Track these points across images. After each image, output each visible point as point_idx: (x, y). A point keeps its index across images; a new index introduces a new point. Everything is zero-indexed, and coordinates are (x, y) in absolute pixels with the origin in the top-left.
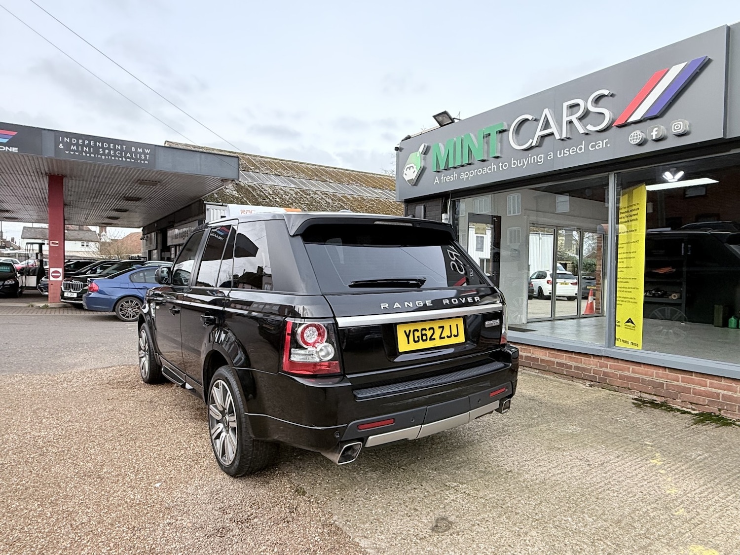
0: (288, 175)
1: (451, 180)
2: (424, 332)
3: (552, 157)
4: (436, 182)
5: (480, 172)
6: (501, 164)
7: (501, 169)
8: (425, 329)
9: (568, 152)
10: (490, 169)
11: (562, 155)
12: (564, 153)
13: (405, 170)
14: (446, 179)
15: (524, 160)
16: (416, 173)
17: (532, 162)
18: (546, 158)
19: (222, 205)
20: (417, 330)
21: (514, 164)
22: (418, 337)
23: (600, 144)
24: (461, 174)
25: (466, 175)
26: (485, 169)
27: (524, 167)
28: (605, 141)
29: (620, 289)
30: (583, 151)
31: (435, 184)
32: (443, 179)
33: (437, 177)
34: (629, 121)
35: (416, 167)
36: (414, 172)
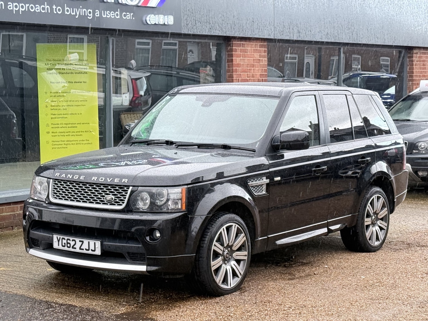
3: (98, 15)
5: (32, 8)
9: (109, 15)
10: (43, 9)
11: (105, 16)
15: (76, 9)
21: (68, 11)
23: (129, 16)
24: (9, 3)
25: (16, 6)
26: (38, 7)
27: (77, 17)
28: (132, 14)
29: (62, 134)
30: (119, 17)
34: (148, 5)
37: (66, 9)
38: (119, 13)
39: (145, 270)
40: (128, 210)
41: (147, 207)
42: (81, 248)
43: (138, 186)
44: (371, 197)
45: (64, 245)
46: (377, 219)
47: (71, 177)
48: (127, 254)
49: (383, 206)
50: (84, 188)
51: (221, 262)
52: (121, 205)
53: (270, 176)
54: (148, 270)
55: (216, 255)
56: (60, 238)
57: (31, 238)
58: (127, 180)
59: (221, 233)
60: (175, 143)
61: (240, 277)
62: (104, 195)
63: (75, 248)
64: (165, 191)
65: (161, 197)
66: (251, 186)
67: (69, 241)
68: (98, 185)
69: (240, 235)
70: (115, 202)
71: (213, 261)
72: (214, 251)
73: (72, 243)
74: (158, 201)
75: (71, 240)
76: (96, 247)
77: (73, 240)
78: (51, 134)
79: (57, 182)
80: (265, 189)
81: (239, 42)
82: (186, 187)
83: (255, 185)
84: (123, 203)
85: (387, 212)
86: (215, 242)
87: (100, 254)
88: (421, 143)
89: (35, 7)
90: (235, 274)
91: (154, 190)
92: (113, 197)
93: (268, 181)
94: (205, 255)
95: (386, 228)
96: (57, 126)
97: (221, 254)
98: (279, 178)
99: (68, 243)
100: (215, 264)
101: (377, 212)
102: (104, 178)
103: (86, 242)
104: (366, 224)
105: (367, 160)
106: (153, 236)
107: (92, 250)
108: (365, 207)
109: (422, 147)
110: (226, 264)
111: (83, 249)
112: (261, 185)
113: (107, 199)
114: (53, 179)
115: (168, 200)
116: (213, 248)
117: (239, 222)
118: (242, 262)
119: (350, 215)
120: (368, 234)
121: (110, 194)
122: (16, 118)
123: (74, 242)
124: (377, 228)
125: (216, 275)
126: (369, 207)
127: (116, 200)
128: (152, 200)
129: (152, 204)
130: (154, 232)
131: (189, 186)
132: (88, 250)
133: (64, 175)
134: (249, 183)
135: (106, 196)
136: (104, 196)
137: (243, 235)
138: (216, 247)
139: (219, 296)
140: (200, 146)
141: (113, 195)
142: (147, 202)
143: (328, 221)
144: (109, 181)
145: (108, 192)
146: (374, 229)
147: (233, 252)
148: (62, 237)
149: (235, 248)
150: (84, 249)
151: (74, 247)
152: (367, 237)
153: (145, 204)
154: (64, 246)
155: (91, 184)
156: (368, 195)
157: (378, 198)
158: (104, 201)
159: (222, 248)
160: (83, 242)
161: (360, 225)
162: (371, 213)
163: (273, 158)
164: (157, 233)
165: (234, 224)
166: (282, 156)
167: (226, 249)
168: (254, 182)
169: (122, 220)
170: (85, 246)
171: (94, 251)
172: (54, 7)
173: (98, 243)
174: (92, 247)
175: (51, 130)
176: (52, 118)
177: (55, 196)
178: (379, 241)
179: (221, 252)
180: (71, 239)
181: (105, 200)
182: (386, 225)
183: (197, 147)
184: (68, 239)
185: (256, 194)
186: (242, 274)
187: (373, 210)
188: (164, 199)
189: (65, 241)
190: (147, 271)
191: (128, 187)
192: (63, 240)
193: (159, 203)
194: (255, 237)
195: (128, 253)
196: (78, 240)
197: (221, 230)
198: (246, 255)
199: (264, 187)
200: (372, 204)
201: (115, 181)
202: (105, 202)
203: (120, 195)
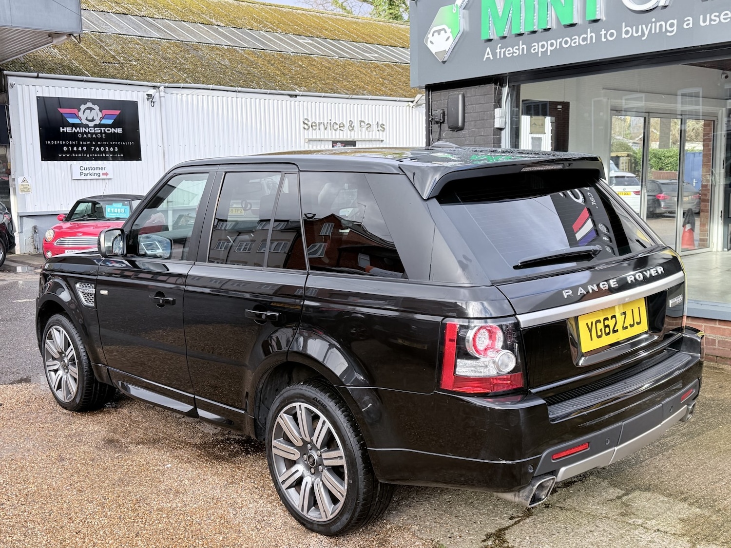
0: (142, 14)
1: (515, 55)
2: (607, 323)
3: (691, 26)
4: (486, 56)
5: (566, 42)
6: (603, 32)
7: (604, 40)
8: (606, 319)
9: (717, 19)
10: (585, 39)
11: (708, 23)
12: (711, 20)
13: (430, 36)
14: (505, 52)
15: (644, 26)
16: (451, 40)
17: (658, 31)
18: (680, 25)
19: (38, 77)
20: (599, 321)
21: (627, 32)
22: (601, 330)
24: (533, 45)
25: (543, 47)
31: (485, 60)
32: (500, 52)
33: (488, 49)
35: (450, 30)
36: (448, 38)
80: (95, 301)
83: (85, 291)
89: (572, 41)
98: (105, 292)
112: (91, 295)
146: (309, 479)
159: (55, 351)
168: (84, 288)
178: (320, 514)
185: (85, 303)
199: (94, 298)
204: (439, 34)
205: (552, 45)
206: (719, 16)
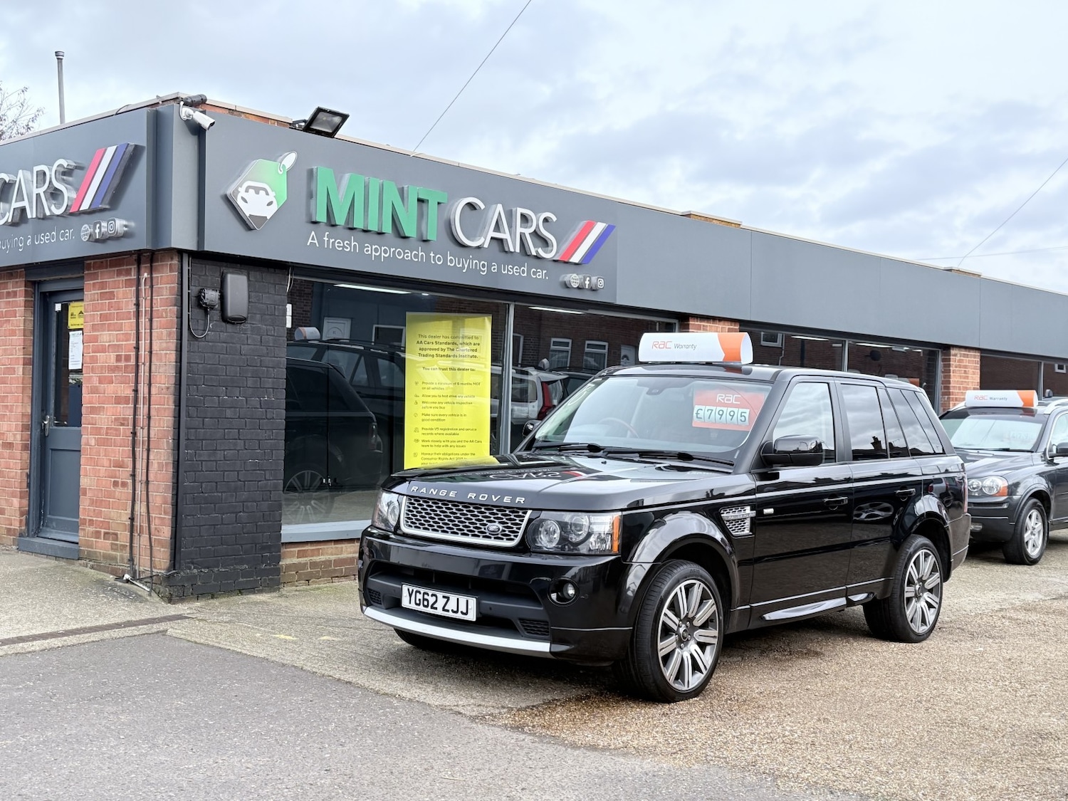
1: (345, 249)
3: (496, 271)
4: (310, 241)
5: (399, 254)
9: (512, 271)
10: (416, 256)
12: (508, 270)
13: (245, 191)
14: (333, 243)
16: (274, 207)
17: (474, 268)
18: (489, 268)
21: (451, 262)
23: (541, 274)
24: (366, 245)
25: (376, 250)
26: (408, 253)
27: (464, 271)
28: (544, 272)
29: (437, 444)
30: (525, 274)
31: (308, 244)
32: (328, 241)
33: (313, 233)
34: (571, 261)
35: (274, 194)
36: (270, 204)
37: (449, 258)
38: (526, 270)
39: (548, 651)
40: (522, 548)
41: (554, 545)
42: (446, 608)
43: (542, 510)
44: (915, 552)
45: (418, 602)
46: (923, 589)
47: (434, 493)
48: (519, 622)
49: (934, 570)
50: (454, 510)
51: (675, 645)
52: (513, 540)
53: (758, 506)
54: (552, 650)
55: (667, 631)
56: (413, 590)
57: (369, 589)
58: (524, 499)
59: (676, 594)
60: (603, 449)
61: (705, 672)
62: (485, 522)
63: (436, 608)
64: (584, 519)
65: (578, 528)
66: (727, 519)
67: (426, 597)
68: (477, 506)
69: (707, 602)
70: (502, 535)
71: (661, 641)
72: (664, 624)
73: (432, 600)
74: (573, 536)
75: (430, 594)
76: (469, 607)
77: (432, 595)
78: (421, 443)
79: (413, 501)
80: (749, 527)
81: (699, 323)
82: (620, 513)
83: (733, 518)
84: (516, 536)
85: (939, 580)
86: (665, 610)
87: (474, 620)
88: (973, 480)
89: (404, 253)
90: (696, 667)
91: (567, 517)
92: (501, 527)
93: (753, 513)
94: (648, 629)
95: (936, 606)
96: (429, 431)
97: (676, 630)
98: (771, 511)
99: (424, 599)
100: (664, 646)
101: (924, 579)
102: (487, 496)
103: (453, 598)
104: (907, 595)
105: (910, 493)
106: (562, 594)
107: (462, 612)
108: (906, 567)
109: (974, 486)
110: (681, 648)
111: (448, 611)
112: (743, 520)
113: (491, 529)
114: (407, 496)
115: (589, 535)
116: (662, 618)
117: (706, 580)
118: (708, 648)
119: (883, 579)
120: (909, 613)
121: (495, 522)
122: (377, 422)
123: (434, 598)
124: (923, 604)
125: (664, 665)
126: (911, 569)
127: (505, 531)
128: (563, 533)
129: (564, 540)
130: (565, 586)
131: (625, 513)
132: (457, 612)
133: (424, 490)
134: (722, 515)
135: (489, 524)
136: (485, 525)
137: (711, 601)
138: (667, 616)
139: (669, 702)
140: (643, 454)
141: (500, 522)
142: (555, 536)
143: (848, 586)
144: (495, 500)
145: (492, 519)
146: (919, 605)
147: (695, 628)
148: (415, 589)
149: (697, 623)
150: (450, 611)
151: (435, 606)
152: (908, 616)
153: (550, 541)
154: (419, 605)
155: (466, 505)
156: (911, 550)
157: (926, 556)
158: (485, 533)
159: (676, 620)
160: (448, 598)
161: (897, 596)
162: (915, 576)
163: (763, 477)
164: (569, 588)
165: (698, 582)
166: (776, 476)
167: (683, 623)
168: (731, 514)
169: (515, 565)
170: (452, 605)
171: (466, 614)
172: (432, 255)
173: (473, 602)
174: (463, 608)
175: (421, 438)
176: (423, 420)
177: (409, 523)
178: (926, 625)
179: (675, 628)
180: (430, 592)
181: (486, 531)
182: (938, 600)
183: (638, 455)
184: (424, 593)
185: (734, 534)
186: (708, 668)
187: (918, 574)
188: (583, 534)
189: (420, 596)
190: (550, 652)
191: (525, 510)
192: (418, 594)
193: (574, 539)
194: (731, 605)
195: (520, 619)
196: (440, 595)
197: (677, 589)
198: (715, 637)
199: (748, 522)
200: (917, 563)
201: (505, 501)
202: (488, 534)
203: (512, 524)
204: (257, 193)
205: (385, 252)
206: (512, 269)
